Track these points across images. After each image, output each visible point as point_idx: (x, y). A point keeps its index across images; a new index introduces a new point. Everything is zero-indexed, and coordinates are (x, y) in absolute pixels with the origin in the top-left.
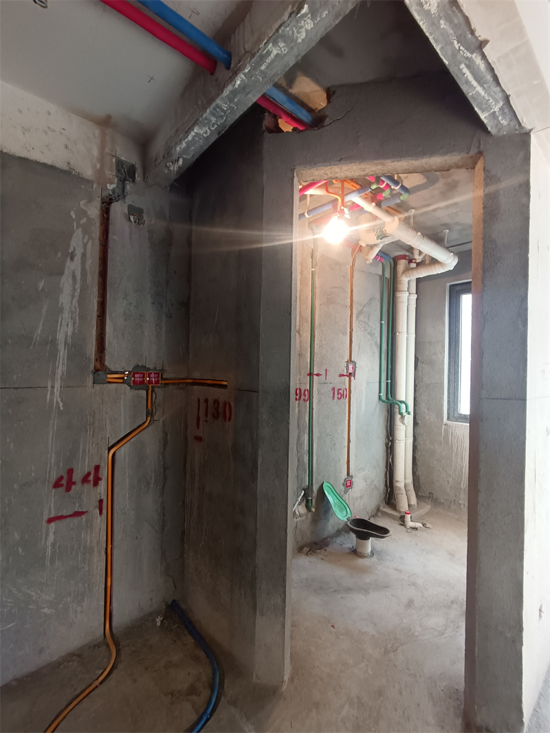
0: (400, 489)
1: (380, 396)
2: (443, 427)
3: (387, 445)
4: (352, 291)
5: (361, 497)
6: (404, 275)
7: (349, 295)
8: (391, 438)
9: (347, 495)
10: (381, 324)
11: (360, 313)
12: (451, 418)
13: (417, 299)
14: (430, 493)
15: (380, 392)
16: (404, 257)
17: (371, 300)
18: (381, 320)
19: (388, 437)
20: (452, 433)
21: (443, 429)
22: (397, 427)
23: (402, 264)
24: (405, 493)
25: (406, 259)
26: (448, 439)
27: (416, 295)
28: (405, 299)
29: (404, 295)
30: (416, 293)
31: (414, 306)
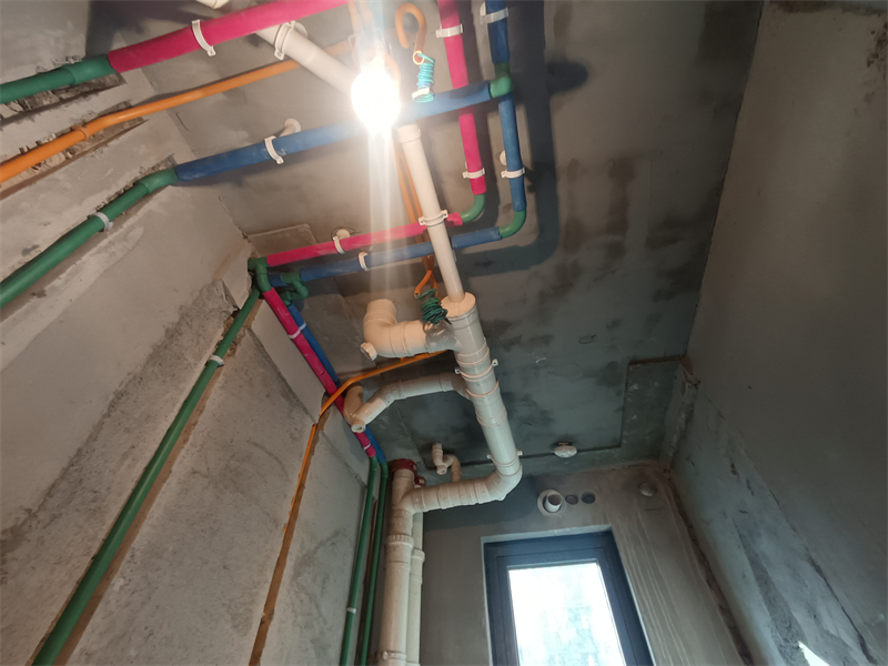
4: (301, 487)
6: (408, 499)
7: (292, 493)
10: (348, 615)
11: (306, 561)
13: (424, 565)
16: (409, 464)
17: (337, 533)
18: (350, 604)
23: (404, 478)
25: (411, 468)
27: (423, 554)
28: (407, 556)
29: (405, 544)
30: (423, 550)
31: (419, 581)
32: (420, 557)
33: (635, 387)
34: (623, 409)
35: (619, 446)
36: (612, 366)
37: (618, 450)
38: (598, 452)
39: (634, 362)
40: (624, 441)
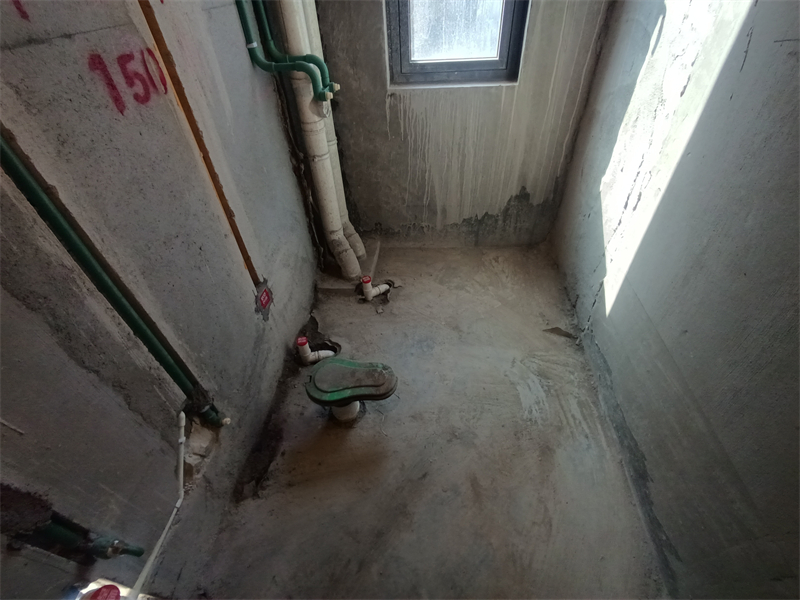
0: (340, 243)
1: (251, 52)
2: (388, 101)
3: (296, 170)
5: (290, 299)
8: (301, 155)
9: (270, 321)
12: (396, 76)
14: (376, 224)
15: (249, 40)
19: (293, 154)
20: (405, 111)
21: (387, 105)
22: (308, 127)
24: (347, 246)
26: (399, 124)
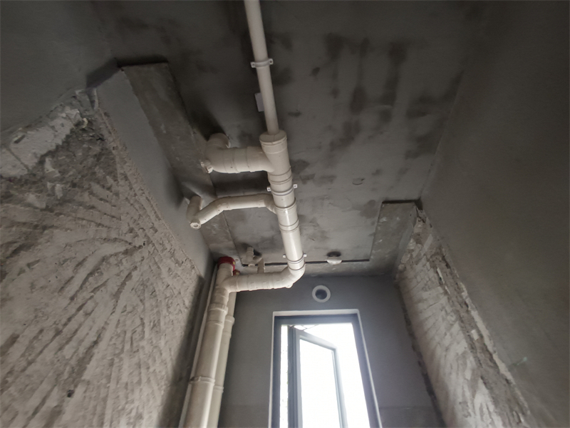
13: (233, 326)
23: (225, 270)
25: (231, 263)
27: (233, 319)
28: (223, 319)
29: (222, 310)
30: (234, 316)
31: (229, 335)
32: (232, 321)
33: (384, 219)
34: (374, 234)
35: (368, 260)
36: (372, 203)
37: (367, 262)
38: (355, 263)
39: (386, 202)
40: (372, 257)
